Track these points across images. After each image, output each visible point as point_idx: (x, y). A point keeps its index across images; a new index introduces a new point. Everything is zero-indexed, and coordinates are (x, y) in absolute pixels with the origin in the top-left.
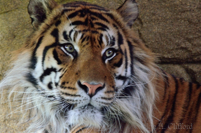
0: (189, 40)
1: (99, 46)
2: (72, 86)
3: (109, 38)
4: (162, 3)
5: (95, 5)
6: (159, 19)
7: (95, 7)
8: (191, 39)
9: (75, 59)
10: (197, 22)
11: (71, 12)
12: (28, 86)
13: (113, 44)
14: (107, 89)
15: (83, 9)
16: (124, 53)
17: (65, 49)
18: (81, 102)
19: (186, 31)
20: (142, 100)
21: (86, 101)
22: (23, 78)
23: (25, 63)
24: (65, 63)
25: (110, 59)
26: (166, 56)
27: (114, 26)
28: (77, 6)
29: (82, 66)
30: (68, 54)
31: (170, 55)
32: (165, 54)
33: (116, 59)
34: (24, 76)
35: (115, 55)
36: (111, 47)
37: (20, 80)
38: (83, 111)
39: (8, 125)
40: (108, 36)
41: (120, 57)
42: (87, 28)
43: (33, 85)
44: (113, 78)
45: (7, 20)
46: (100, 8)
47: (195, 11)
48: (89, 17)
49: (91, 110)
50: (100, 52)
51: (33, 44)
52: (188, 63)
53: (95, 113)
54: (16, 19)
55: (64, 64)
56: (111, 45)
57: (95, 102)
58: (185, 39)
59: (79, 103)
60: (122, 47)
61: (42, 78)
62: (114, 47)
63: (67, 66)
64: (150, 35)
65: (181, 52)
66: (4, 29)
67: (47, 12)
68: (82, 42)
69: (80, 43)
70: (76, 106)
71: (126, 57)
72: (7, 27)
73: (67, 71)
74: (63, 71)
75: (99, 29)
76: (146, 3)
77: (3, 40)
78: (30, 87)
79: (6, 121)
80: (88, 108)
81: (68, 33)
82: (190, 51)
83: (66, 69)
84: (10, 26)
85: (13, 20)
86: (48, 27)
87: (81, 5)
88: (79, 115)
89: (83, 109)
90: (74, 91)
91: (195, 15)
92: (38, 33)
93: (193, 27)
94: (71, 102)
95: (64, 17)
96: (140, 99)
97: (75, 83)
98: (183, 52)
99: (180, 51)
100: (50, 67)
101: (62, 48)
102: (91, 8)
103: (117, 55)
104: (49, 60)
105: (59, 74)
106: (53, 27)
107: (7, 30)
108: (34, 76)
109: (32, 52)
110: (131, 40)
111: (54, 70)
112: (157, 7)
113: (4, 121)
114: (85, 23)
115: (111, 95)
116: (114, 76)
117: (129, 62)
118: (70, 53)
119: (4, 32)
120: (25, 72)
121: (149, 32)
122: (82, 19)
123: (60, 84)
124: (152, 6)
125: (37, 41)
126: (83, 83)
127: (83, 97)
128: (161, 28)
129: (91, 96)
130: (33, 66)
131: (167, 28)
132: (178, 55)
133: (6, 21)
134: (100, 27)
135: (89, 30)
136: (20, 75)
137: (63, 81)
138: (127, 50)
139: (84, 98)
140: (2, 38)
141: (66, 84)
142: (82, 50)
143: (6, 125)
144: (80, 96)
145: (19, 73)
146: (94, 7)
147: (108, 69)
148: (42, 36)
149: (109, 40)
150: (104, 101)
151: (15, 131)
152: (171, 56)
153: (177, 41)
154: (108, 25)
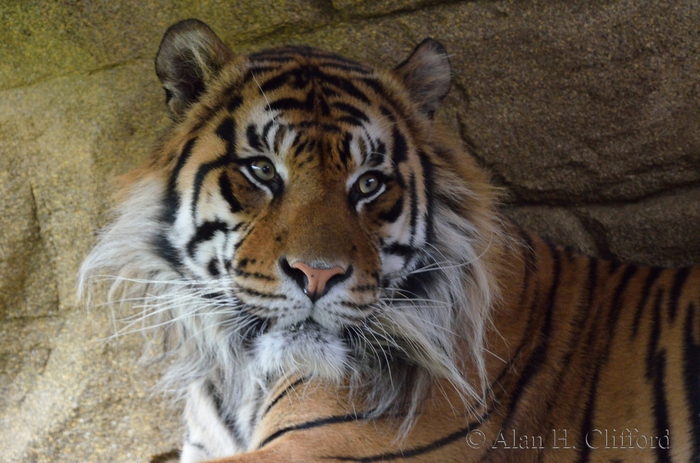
0: (592, 144)
1: (342, 165)
2: (265, 271)
3: (368, 143)
4: (521, 47)
5: (334, 56)
6: (512, 88)
7: (336, 62)
8: (597, 140)
9: (277, 200)
10: (613, 96)
11: (269, 76)
12: (157, 269)
13: (379, 160)
14: (359, 282)
15: (301, 66)
16: (407, 184)
17: (252, 172)
18: (287, 313)
19: (583, 121)
20: (455, 308)
21: (301, 310)
22: (146, 248)
23: (149, 209)
24: (250, 209)
25: (368, 200)
26: (530, 185)
27: (384, 111)
28: (287, 59)
29: (292, 217)
30: (258, 184)
31: (542, 183)
32: (528, 179)
33: (384, 201)
34: (145, 242)
35: (383, 189)
36: (371, 169)
37: (138, 254)
38: (294, 338)
39: (114, 362)
40: (365, 138)
41: (397, 196)
42: (311, 117)
43: (171, 266)
44: (376, 250)
45: (112, 87)
46: (347, 64)
47: (606, 67)
48: (318, 89)
49: (316, 334)
50: (342, 182)
51: (170, 159)
52: (587, 202)
53: (325, 342)
54: (137, 84)
55: (248, 212)
56: (372, 163)
57: (326, 313)
58: (581, 141)
59: (283, 316)
60: (404, 169)
61: (191, 248)
62: (380, 168)
63: (255, 216)
64: (489, 130)
65: (571, 174)
66: (104, 111)
67: (206, 76)
68: (297, 154)
69: (291, 157)
70: (276, 323)
71: (414, 197)
72: (111, 105)
73: (254, 231)
74: (245, 230)
75: (343, 119)
76: (478, 44)
77: (103, 140)
78: (164, 270)
79: (110, 353)
80: (306, 330)
81: (260, 131)
82: (593, 173)
83: (253, 224)
84: (121, 104)
85: (130, 88)
86: (210, 113)
87: (298, 57)
88: (284, 348)
89: (295, 331)
90: (268, 285)
91: (608, 79)
92: (183, 131)
93: (601, 110)
94: (261, 314)
95: (250, 87)
96: (450, 305)
97: (273, 263)
98: (574, 174)
99: (567, 172)
100: (212, 219)
101: (244, 170)
102: (324, 65)
103: (388, 189)
104: (208, 201)
105: (235, 237)
106: (223, 114)
107: (112, 114)
108: (173, 242)
109: (167, 179)
110: (429, 150)
111: (221, 226)
112: (507, 56)
113: (105, 353)
114: (306, 105)
115: (368, 297)
116: (378, 247)
117: (422, 208)
118: (264, 182)
119: (104, 119)
120: (150, 230)
121: (486, 121)
122: (300, 95)
123: (235, 264)
124: (493, 54)
125: (179, 151)
126: (293, 263)
127: (292, 299)
128: (518, 112)
129: (314, 297)
130: (168, 216)
131: (534, 112)
132: (562, 182)
133: (110, 91)
134: (346, 114)
135: (315, 123)
136: (137, 238)
137: (243, 258)
138: (416, 176)
139: (294, 303)
140: (100, 135)
141: (249, 263)
142: (295, 176)
143: (108, 364)
144: (284, 297)
145: (133, 234)
146: (330, 61)
147: (364, 228)
148: (192, 137)
149: (369, 150)
150: (349, 311)
151: (132, 379)
152: (543, 186)
153: (559, 146)
154: (368, 111)
